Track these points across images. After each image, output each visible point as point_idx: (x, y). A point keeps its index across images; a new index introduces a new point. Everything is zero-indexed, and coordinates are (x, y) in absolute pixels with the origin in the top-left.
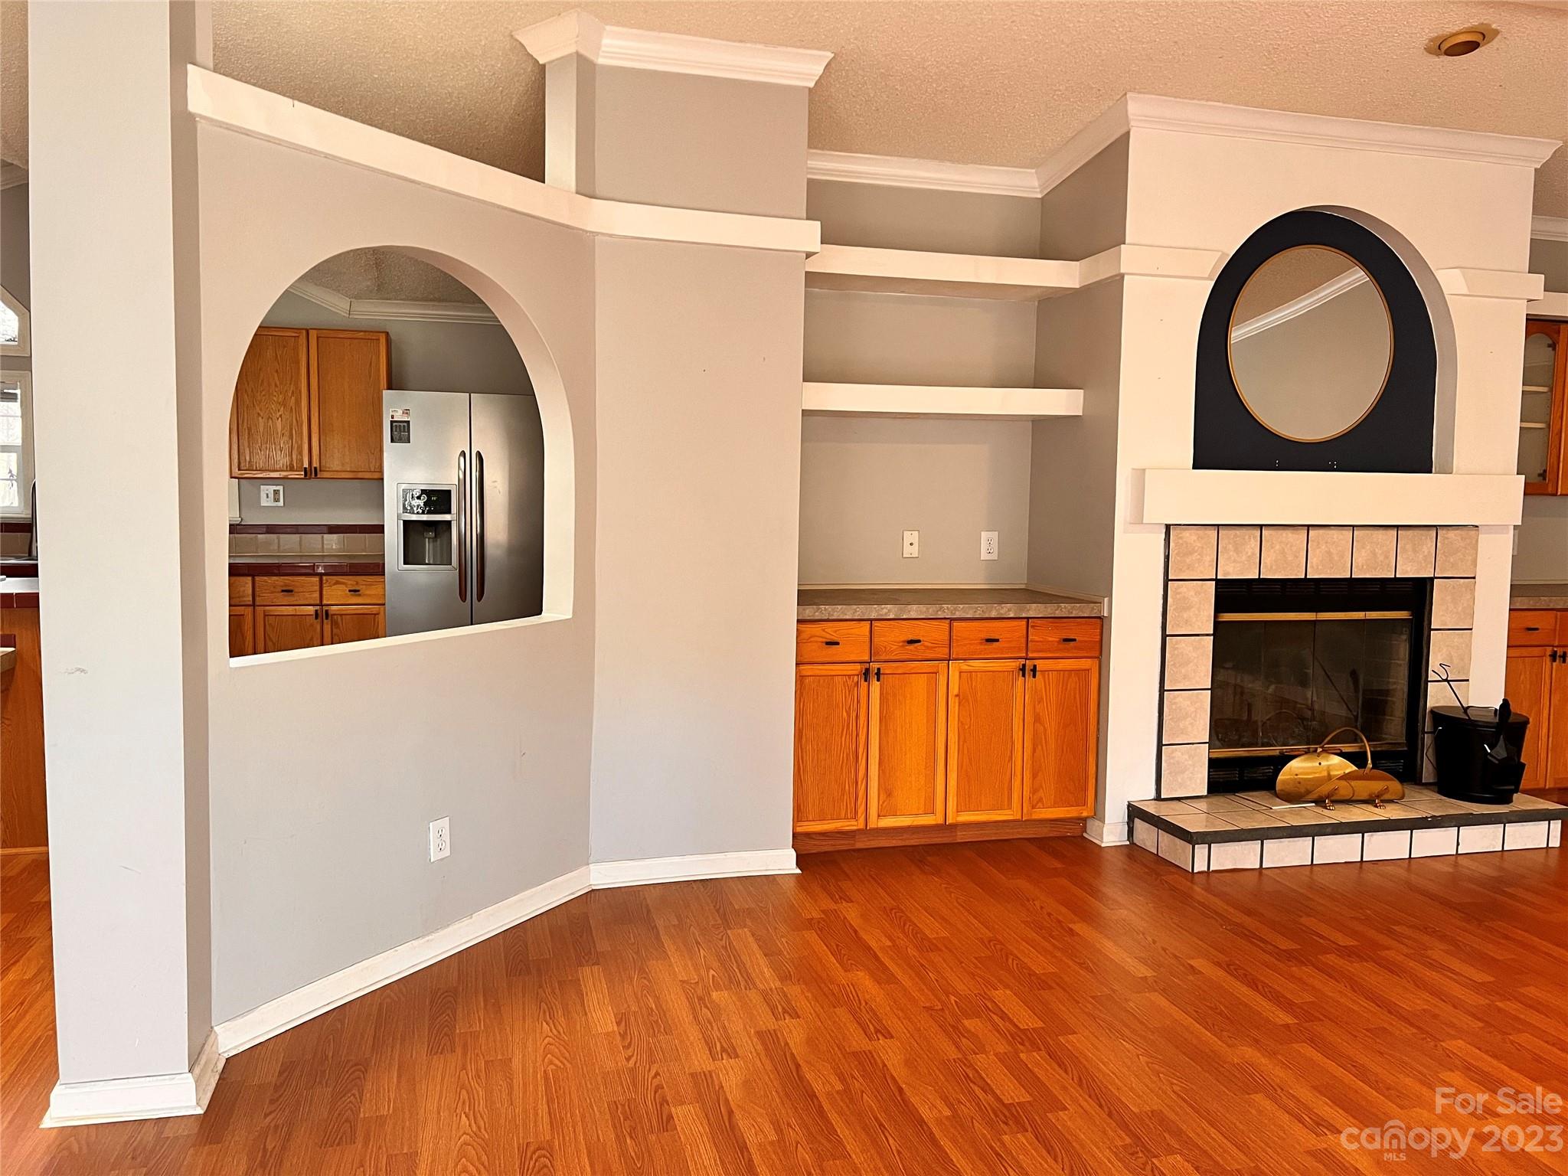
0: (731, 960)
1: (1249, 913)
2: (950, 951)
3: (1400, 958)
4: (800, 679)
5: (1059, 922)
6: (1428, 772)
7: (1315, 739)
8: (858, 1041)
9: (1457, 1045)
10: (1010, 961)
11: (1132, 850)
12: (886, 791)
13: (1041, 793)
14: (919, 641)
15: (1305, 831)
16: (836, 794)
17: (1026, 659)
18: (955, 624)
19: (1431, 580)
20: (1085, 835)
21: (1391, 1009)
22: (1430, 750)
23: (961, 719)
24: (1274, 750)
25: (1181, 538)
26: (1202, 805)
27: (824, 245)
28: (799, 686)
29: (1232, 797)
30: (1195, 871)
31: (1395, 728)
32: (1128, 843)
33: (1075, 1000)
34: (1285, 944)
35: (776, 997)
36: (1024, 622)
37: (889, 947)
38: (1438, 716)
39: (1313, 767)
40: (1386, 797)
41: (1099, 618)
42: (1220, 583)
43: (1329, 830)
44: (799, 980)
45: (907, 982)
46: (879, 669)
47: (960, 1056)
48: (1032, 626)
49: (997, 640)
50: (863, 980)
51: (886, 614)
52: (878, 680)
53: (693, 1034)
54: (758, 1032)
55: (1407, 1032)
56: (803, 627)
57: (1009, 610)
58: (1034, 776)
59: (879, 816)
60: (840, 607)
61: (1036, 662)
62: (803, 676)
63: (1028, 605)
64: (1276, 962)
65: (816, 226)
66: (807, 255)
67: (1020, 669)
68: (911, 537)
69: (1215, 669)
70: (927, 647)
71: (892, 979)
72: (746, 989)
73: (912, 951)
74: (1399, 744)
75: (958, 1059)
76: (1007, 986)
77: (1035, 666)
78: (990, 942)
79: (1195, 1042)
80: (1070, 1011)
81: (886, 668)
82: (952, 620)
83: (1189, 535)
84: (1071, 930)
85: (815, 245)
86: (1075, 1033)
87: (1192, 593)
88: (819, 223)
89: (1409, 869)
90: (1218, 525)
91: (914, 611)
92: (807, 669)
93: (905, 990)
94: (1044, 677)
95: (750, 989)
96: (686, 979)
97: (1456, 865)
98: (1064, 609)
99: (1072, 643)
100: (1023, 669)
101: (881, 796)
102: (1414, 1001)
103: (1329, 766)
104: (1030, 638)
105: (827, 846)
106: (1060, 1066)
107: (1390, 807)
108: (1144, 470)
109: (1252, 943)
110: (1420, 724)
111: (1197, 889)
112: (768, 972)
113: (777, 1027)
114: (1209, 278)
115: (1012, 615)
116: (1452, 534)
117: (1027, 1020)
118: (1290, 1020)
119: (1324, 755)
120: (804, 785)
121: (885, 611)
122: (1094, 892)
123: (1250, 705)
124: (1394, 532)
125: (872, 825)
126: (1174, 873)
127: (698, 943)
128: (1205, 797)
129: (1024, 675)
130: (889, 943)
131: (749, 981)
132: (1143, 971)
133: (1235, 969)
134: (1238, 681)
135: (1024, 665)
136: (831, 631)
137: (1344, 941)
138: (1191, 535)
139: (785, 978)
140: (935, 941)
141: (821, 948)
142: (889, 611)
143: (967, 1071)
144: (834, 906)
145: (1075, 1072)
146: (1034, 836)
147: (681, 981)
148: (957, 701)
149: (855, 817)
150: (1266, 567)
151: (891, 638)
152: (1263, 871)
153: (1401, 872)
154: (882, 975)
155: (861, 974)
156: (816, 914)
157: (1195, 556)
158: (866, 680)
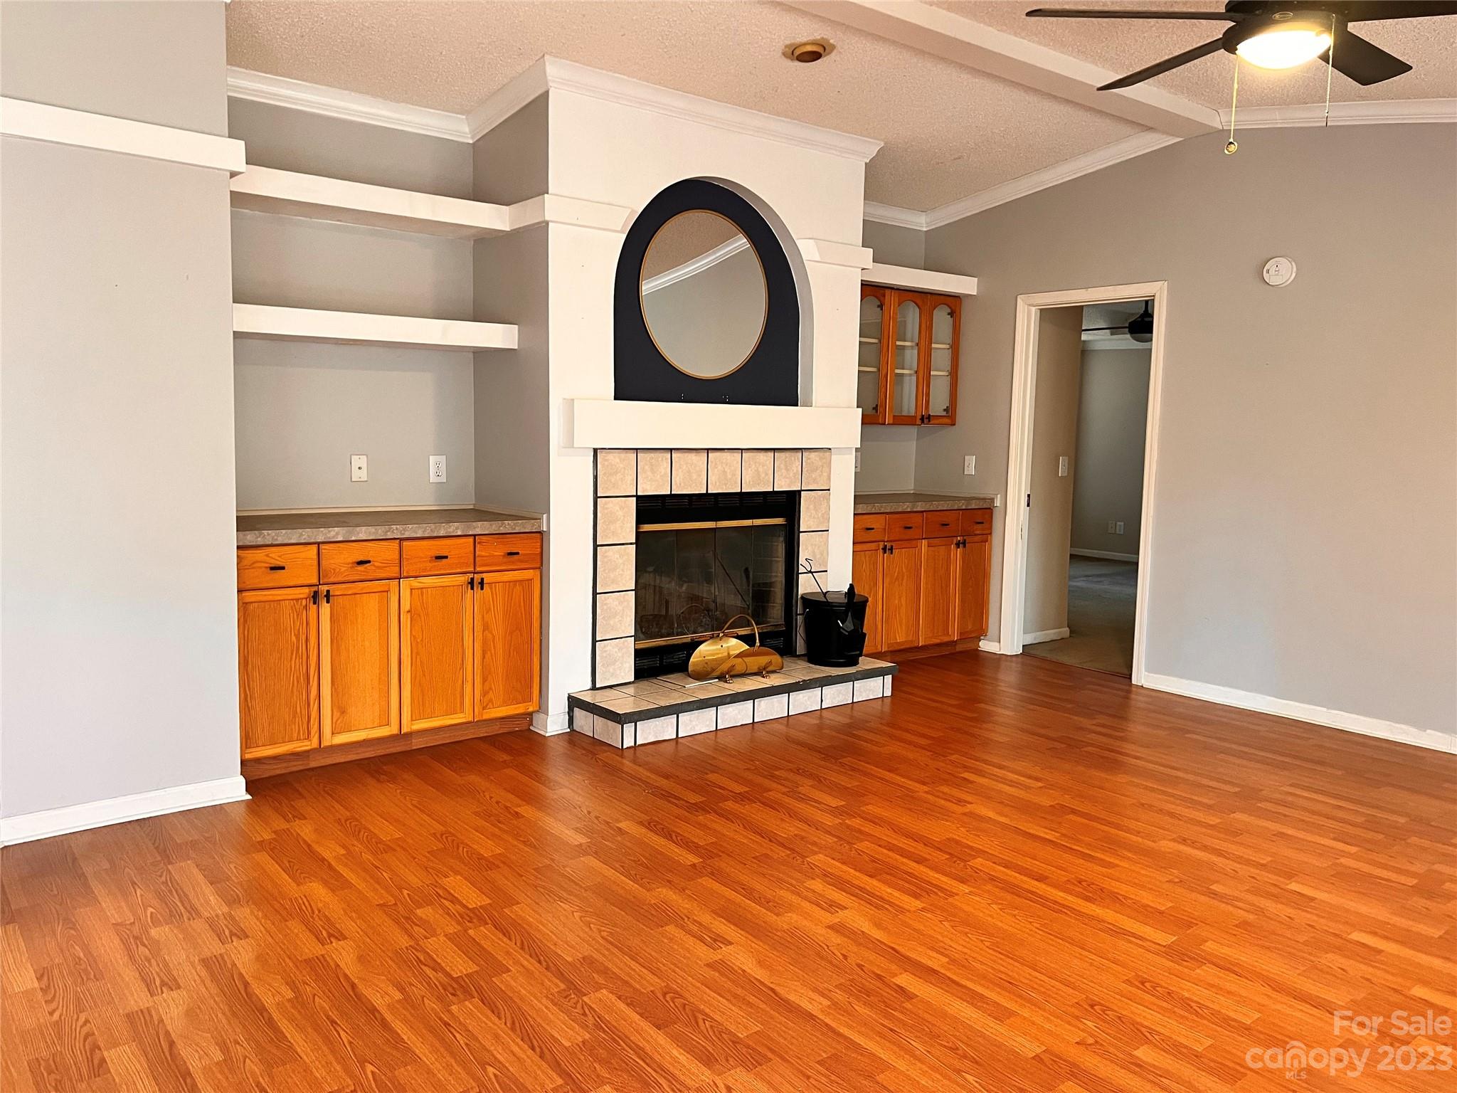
0: (172, 894)
1: (667, 777)
2: (404, 849)
3: (779, 796)
4: (243, 607)
5: (507, 808)
6: (800, 646)
7: (718, 625)
8: (311, 948)
9: (819, 859)
10: (461, 849)
11: (573, 736)
12: (340, 708)
13: (491, 695)
14: (369, 562)
15: (710, 702)
16: (287, 716)
17: (474, 573)
18: (405, 543)
19: (799, 492)
20: (531, 728)
21: (771, 838)
22: (802, 628)
23: (414, 633)
24: (687, 638)
25: (606, 460)
26: (630, 690)
27: (249, 166)
28: (242, 614)
29: (655, 681)
30: (625, 747)
31: (776, 612)
32: (569, 730)
33: (518, 874)
34: (694, 798)
35: (223, 922)
36: (471, 539)
37: (343, 855)
38: (806, 601)
39: (717, 649)
40: (770, 668)
41: (539, 532)
42: (640, 499)
43: (728, 700)
44: (247, 902)
45: (361, 886)
46: (328, 591)
47: (412, 943)
48: (479, 543)
49: (446, 557)
50: (318, 891)
51: (333, 537)
52: (328, 602)
53: (129, 975)
54: (203, 960)
55: (783, 854)
56: (244, 553)
57: (457, 528)
58: (484, 680)
59: (333, 734)
60: (284, 531)
61: (484, 575)
62: (246, 603)
63: (474, 524)
64: (687, 814)
65: (241, 144)
66: (231, 174)
67: (469, 583)
68: (359, 461)
69: (638, 573)
70: (378, 567)
71: (346, 884)
72: (189, 919)
73: (367, 856)
74: (780, 625)
75: (410, 946)
76: (457, 873)
77: (482, 579)
78: (442, 835)
79: (621, 892)
80: (514, 885)
81: (335, 590)
82: (401, 540)
83: (613, 458)
84: (517, 813)
85: (239, 163)
86: (518, 903)
87: (617, 508)
88: (242, 143)
89: (787, 725)
90: (637, 449)
91: (363, 533)
92: (249, 596)
93: (360, 892)
94: (491, 589)
95: (194, 919)
96: (119, 921)
97: (821, 717)
98: (508, 526)
99: (516, 557)
100: (472, 583)
101: (335, 713)
102: (787, 829)
103: (728, 647)
104: (477, 553)
105: (279, 769)
106: (504, 935)
107: (773, 676)
108: (573, 400)
109: (670, 802)
110: (794, 608)
111: (626, 762)
112: (213, 899)
113: (223, 951)
114: (622, 232)
115: (459, 533)
116: (813, 455)
117: (474, 899)
118: (696, 860)
119: (725, 638)
120: (252, 712)
121: (333, 533)
122: (538, 777)
123: (667, 602)
124: (771, 454)
125: (325, 743)
126: (606, 752)
127: (134, 883)
128: (633, 682)
129: (472, 588)
130: (343, 852)
131: (194, 912)
132: (581, 839)
133: (655, 826)
134: (658, 581)
135: (472, 579)
136: (275, 556)
137: (739, 789)
138: (615, 457)
139: (232, 901)
140: (389, 843)
141: (273, 867)
142: (337, 534)
143: (418, 954)
144: (285, 825)
145: (518, 937)
146: (485, 735)
147: (113, 924)
148: (409, 617)
149: (308, 738)
150: (676, 484)
151: (339, 560)
152: (680, 740)
153: (780, 727)
154: (336, 882)
155: (314, 885)
156: (267, 836)
157: (619, 476)
158: (315, 603)
